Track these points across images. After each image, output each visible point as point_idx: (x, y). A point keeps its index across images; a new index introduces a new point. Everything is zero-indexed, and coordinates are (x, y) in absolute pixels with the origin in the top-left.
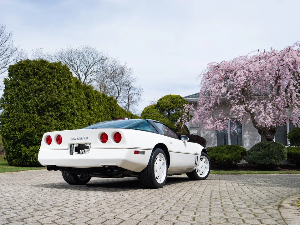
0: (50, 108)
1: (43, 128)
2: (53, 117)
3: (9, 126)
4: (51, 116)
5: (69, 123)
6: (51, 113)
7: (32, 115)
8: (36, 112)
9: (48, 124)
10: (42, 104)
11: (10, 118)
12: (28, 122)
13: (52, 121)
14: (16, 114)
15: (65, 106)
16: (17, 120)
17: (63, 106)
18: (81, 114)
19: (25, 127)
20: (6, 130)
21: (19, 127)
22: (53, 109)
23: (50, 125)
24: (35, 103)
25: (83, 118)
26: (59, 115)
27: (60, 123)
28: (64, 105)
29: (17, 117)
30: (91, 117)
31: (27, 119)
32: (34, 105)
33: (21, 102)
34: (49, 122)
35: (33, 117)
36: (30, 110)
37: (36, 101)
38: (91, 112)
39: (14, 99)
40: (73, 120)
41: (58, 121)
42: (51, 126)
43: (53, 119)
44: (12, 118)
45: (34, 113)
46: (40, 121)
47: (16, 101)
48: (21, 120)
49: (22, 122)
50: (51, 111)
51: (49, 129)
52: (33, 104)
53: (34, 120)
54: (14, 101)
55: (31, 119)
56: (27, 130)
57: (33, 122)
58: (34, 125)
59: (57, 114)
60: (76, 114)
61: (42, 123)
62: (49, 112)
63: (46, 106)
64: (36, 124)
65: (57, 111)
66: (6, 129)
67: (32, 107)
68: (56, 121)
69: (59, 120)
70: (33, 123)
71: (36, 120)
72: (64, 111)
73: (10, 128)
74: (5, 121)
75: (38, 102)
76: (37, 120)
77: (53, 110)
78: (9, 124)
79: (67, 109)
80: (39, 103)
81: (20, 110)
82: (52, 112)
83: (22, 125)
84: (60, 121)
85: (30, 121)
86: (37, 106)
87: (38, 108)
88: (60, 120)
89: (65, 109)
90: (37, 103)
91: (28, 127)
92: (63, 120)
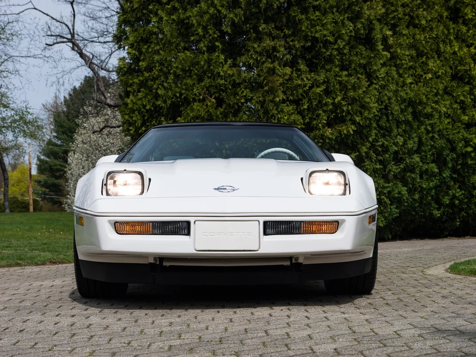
0: (264, 26)
1: (243, 101)
2: (278, 59)
3: (139, 102)
4: (271, 54)
5: (350, 75)
6: (268, 43)
7: (206, 56)
8: (217, 44)
9: (260, 86)
10: (236, 15)
11: (143, 75)
12: (194, 84)
13: (274, 73)
14: (156, 58)
15: (325, 13)
16: (162, 78)
17: (317, 13)
18: (414, 38)
19: (187, 102)
20: (132, 117)
21: (169, 102)
22: (276, 28)
23: (266, 88)
24: (212, 11)
25: (422, 57)
26: (303, 47)
27: (307, 78)
28: (319, 10)
29: (161, 70)
30: (465, 50)
31: (191, 71)
32: (209, 20)
33: (170, 14)
34: (262, 78)
35: (209, 61)
36: (199, 41)
37: (215, 7)
38: (464, 29)
39: (151, 7)
40: (369, 63)
41: (299, 70)
42: (272, 91)
43: (276, 64)
44: (146, 75)
45: (211, 49)
46: (233, 75)
47: (156, 14)
48: (171, 77)
49: (177, 86)
50: (270, 35)
51: (265, 101)
52: (206, 17)
53: (212, 72)
54: (151, 12)
55: (201, 70)
56: (192, 110)
57: (209, 81)
58: (212, 91)
59: (294, 46)
60: (385, 39)
61: (239, 84)
62: (259, 39)
63: (247, 20)
64: (220, 89)
65: (294, 34)
66: (133, 111)
67: (205, 28)
68: (288, 70)
69: (303, 67)
70: (210, 86)
71: (219, 73)
72: (320, 33)
73: (144, 106)
74: (131, 85)
75: (222, 6)
76: (222, 74)
77: (275, 32)
78: (140, 94)
79: (336, 23)
80: (224, 11)
81: (169, 41)
82: (274, 38)
83: (175, 95)
84: (311, 71)
85: (200, 80)
86: (217, 21)
87: (224, 28)
88: (308, 66)
89: (323, 25)
90: (219, 11)
91: (194, 100)
92: (323, 67)
